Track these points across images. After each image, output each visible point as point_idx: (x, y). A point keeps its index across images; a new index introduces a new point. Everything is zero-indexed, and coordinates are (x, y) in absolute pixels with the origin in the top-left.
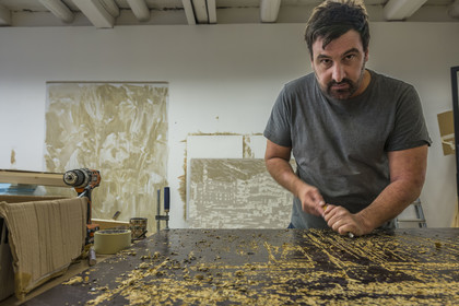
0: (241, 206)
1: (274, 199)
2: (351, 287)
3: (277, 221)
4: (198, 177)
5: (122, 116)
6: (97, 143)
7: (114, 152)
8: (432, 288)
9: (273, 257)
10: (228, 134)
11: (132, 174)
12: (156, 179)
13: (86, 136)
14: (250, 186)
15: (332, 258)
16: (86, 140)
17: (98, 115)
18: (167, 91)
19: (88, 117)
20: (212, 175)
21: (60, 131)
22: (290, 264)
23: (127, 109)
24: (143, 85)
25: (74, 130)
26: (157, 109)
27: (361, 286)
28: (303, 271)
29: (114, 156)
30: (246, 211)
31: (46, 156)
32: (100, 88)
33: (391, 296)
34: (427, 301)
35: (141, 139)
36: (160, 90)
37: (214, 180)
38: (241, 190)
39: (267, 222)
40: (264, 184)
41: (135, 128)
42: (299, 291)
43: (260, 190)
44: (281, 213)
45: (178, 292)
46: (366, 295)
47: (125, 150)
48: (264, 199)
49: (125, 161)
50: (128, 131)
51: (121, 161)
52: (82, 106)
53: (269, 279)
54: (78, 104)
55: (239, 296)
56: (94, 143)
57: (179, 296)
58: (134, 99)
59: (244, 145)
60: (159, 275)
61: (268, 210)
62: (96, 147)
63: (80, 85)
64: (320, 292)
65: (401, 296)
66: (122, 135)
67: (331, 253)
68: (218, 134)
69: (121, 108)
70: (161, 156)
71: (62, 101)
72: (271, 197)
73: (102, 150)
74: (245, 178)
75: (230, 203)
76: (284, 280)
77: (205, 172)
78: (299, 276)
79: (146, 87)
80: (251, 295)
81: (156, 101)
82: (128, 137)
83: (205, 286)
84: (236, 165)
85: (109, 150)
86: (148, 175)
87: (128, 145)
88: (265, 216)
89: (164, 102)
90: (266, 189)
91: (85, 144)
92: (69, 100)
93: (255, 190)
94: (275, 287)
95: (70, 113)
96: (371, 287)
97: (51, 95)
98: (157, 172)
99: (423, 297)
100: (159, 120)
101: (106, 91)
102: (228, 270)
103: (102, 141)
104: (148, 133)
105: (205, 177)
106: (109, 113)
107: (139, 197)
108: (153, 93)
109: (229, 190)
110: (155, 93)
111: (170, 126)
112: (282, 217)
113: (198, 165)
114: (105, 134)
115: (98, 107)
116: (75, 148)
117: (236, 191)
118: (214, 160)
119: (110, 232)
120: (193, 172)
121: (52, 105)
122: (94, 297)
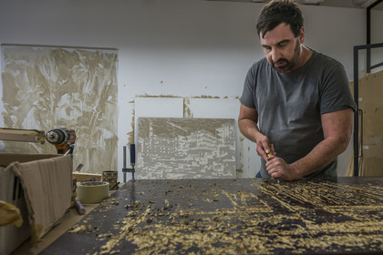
0: (182, 158)
1: (210, 152)
2: (310, 227)
3: (212, 170)
4: (144, 133)
5: (75, 78)
6: (53, 103)
7: (68, 111)
8: (369, 226)
9: (235, 204)
10: (171, 97)
11: (85, 131)
12: (107, 134)
13: (41, 95)
14: (189, 141)
15: (283, 204)
16: (41, 99)
17: (52, 77)
18: (116, 57)
19: (43, 79)
20: (157, 132)
21: (16, 90)
22: (252, 210)
23: (80, 72)
24: (94, 51)
25: (30, 90)
26: (107, 73)
27: (317, 226)
28: (266, 215)
29: (69, 114)
30: (186, 162)
31: (3, 113)
32: (54, 51)
33: (343, 234)
34: (371, 237)
35: (94, 100)
36: (110, 56)
37: (159, 136)
38: (182, 144)
39: (203, 171)
40: (200, 140)
41: (87, 89)
42: (272, 232)
43: (198, 144)
44: (215, 164)
45: (174, 236)
46: (324, 234)
47: (78, 109)
48: (201, 152)
49: (79, 119)
50: (81, 92)
51: (76, 119)
52: (37, 68)
53: (243, 223)
54: (33, 66)
55: (227, 238)
56: (49, 102)
57: (176, 239)
58: (86, 63)
59: (185, 106)
60: (149, 222)
61: (204, 161)
62: (52, 106)
63: (34, 48)
64: (288, 232)
65: (350, 233)
66: (76, 96)
67: (280, 199)
68: (162, 96)
69: (74, 71)
70: (112, 114)
71: (17, 62)
72: (207, 151)
73: (57, 109)
74: (185, 134)
75: (173, 155)
76: (254, 222)
77: (151, 129)
78: (265, 220)
79: (97, 53)
80: (235, 236)
81: (107, 65)
82: (81, 97)
83: (193, 230)
84: (177, 123)
85: (64, 109)
86: (99, 131)
87: (81, 105)
88: (202, 167)
89: (114, 68)
90: (203, 143)
91: (41, 103)
92: (24, 61)
93: (193, 145)
94: (251, 229)
95: (26, 74)
96: (324, 227)
97: (6, 57)
98: (108, 128)
99: (366, 234)
100: (109, 83)
101: (60, 55)
102: (206, 216)
103: (57, 100)
104: (100, 94)
105: (151, 134)
106: (63, 75)
107: (92, 151)
108: (104, 58)
109: (171, 145)
110: (105, 58)
111: (119, 88)
112: (216, 167)
113: (144, 123)
114: (60, 95)
115: (52, 68)
116: (32, 106)
117: (178, 145)
118: (158, 119)
119: (89, 184)
120: (140, 129)
121: (7, 66)
122: (104, 243)
